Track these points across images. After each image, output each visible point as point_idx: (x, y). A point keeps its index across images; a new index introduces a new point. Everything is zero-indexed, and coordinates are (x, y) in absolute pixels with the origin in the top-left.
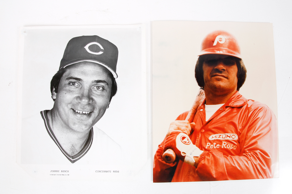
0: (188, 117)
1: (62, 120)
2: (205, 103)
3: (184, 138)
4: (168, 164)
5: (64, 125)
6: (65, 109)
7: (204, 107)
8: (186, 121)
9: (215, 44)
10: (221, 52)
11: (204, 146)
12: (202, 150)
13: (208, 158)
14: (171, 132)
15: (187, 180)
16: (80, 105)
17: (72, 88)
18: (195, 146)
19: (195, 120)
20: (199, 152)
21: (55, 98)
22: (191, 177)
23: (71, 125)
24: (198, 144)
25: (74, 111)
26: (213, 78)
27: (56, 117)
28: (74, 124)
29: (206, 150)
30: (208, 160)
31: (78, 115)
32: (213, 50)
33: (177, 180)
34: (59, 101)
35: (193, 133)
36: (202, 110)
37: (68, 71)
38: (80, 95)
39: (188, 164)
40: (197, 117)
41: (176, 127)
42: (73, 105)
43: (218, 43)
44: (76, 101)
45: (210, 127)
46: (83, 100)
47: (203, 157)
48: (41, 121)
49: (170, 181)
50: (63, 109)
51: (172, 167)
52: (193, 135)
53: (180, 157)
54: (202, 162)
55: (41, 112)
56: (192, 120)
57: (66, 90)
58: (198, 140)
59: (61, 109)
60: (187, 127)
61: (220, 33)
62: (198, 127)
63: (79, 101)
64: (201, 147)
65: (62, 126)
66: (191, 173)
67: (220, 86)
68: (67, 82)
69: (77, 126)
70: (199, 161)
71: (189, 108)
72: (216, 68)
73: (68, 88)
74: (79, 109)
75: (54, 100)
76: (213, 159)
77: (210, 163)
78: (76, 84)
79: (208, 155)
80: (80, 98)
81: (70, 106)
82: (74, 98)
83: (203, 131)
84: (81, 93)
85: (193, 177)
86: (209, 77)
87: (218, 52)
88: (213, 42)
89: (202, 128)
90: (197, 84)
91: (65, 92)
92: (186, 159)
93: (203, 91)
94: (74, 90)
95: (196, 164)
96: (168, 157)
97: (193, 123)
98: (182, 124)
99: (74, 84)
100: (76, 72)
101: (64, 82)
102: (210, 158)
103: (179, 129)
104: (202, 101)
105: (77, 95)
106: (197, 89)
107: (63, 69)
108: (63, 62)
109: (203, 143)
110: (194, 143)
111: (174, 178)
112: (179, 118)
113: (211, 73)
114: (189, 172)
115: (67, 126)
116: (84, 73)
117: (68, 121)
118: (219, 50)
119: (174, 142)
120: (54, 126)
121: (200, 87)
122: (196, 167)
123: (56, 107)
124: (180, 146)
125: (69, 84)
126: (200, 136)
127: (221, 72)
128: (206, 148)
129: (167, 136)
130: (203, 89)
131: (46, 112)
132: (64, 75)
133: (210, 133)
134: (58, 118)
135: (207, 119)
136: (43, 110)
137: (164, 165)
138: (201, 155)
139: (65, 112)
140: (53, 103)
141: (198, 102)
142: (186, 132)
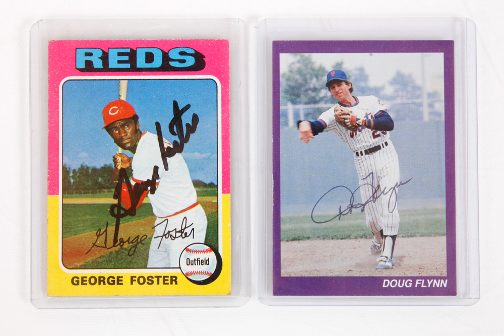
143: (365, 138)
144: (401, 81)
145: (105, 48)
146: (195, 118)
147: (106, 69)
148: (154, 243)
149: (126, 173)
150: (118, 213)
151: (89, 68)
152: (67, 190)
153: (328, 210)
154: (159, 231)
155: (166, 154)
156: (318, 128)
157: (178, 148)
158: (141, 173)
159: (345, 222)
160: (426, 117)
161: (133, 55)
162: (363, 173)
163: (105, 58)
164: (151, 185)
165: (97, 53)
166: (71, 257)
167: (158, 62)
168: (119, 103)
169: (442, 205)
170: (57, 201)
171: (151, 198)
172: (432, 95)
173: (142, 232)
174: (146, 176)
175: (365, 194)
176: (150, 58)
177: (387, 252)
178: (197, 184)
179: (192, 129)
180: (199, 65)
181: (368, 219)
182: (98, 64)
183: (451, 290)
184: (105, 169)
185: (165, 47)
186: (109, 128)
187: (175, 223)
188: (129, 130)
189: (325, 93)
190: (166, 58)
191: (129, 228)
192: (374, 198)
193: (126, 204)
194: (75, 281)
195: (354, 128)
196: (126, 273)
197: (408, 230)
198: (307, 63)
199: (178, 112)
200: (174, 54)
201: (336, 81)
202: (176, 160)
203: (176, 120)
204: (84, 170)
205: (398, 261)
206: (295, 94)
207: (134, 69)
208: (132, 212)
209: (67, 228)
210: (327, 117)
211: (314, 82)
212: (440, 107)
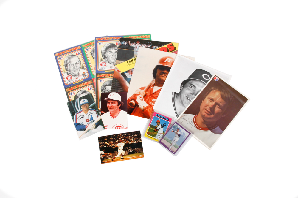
0: (145, 89)
1: (181, 99)
2: (154, 85)
3: (141, 97)
4: (131, 107)
5: (181, 102)
6: (184, 96)
7: (153, 86)
8: (144, 90)
9: (165, 62)
10: (167, 66)
11: (149, 103)
12: (148, 104)
13: (150, 108)
14: (136, 93)
15: (138, 116)
16: (191, 97)
17: (190, 88)
18: (145, 102)
19: (148, 91)
20: (146, 105)
21: (181, 89)
22: (140, 115)
23: (184, 103)
24: (147, 101)
25: (187, 98)
26: (161, 75)
27: (179, 97)
28: (185, 103)
29: (149, 105)
30: (149, 109)
31: (188, 100)
32: (164, 64)
33: (133, 115)
34: (183, 91)
35: (145, 96)
36: (152, 87)
37: (191, 81)
38: (192, 93)
39: (140, 109)
40: (149, 90)
41: (138, 92)
42: (188, 96)
43: (167, 61)
44: (190, 94)
45: (154, 95)
46: (193, 95)
47: (147, 108)
48: (171, 96)
49: (130, 114)
50: (183, 95)
51: (132, 108)
52: (145, 97)
53: (137, 105)
54: (147, 110)
55: (173, 92)
56: (146, 91)
57: (187, 88)
58: (147, 100)
59: (182, 95)
60: (143, 93)
61: (169, 57)
62: (149, 94)
63: (191, 95)
64: (148, 103)
65: (180, 102)
66: (140, 113)
67: (163, 79)
68: (189, 85)
69: (186, 104)
70: (145, 109)
71: (146, 85)
72: (163, 71)
73: (188, 88)
74: (190, 98)
75: (181, 90)
76: (152, 109)
77: (150, 111)
78: (193, 88)
79: (150, 107)
80: (192, 94)
81: (186, 95)
82: (190, 93)
83: (150, 96)
84: (194, 92)
85: (141, 115)
86: (159, 75)
87: (166, 65)
88: (165, 60)
89: (150, 95)
90: (153, 76)
91: (187, 89)
92: (140, 106)
93: (155, 80)
94: (191, 90)
95: (143, 110)
96: (131, 104)
97: (147, 92)
98: (141, 91)
99: (192, 87)
100: (194, 83)
101: (188, 84)
102: (151, 109)
103: (139, 93)
104: (153, 84)
105: (191, 92)
106: (152, 78)
107: (189, 79)
108: (191, 77)
109: (149, 102)
110: (145, 101)
111: (132, 113)
112: (141, 89)
113: (160, 73)
114: (140, 112)
115: (182, 102)
116: (198, 85)
117: (183, 101)
118: (167, 64)
119: (136, 98)
120: (176, 100)
121: (153, 78)
122: (143, 111)
123: (180, 93)
124: (138, 100)
125: (190, 86)
126: (148, 98)
127: (165, 74)
128: (150, 104)
129: (134, 95)
130: (155, 79)
131: (175, 93)
132: (189, 82)
133: (153, 98)
134: (179, 98)
135: (153, 92)
136: (174, 92)
137: (129, 106)
138: (147, 107)
139: (183, 96)
140: (180, 91)
141: (151, 84)
142: (142, 95)
143: (177, 136)
144: (184, 133)
145: (160, 114)
146: (166, 125)
147: (159, 117)
148: (157, 135)
149: (157, 127)
150: (154, 131)
151: (157, 116)
152: (150, 127)
153: (169, 139)
154: (158, 134)
155: (161, 127)
156: (174, 131)
157: (163, 127)
158: (158, 128)
159: (170, 141)
160: (184, 138)
161: (162, 116)
162: (174, 138)
163: (159, 116)
164: (159, 130)
165: (159, 115)
166: (148, 133)
167: (164, 118)
168: (159, 120)
169: (179, 146)
170: (149, 127)
171: (158, 131)
172: (186, 137)
173: (156, 134)
174: (159, 129)
175: (173, 140)
176: (164, 117)
177: (171, 146)
178: (163, 131)
179: (165, 126)
180: (168, 120)
181: (172, 142)
182: (158, 116)
183: (174, 154)
184: (155, 126)
185: (166, 117)
186: (157, 122)
187: (159, 134)
188: (159, 123)
189: (177, 129)
190: (165, 118)
191: (155, 133)
192: (174, 141)
193: (155, 130)
194: (147, 136)
195: (177, 134)
196: (153, 137)
197: (175, 146)
198: (177, 126)
199: (164, 124)
200: (166, 118)
201: (178, 129)
202: (162, 128)
203: (164, 125)
204: (153, 125)
205: (172, 148)
206: (174, 127)
207: (162, 118)
208: (156, 131)
209: (149, 130)
210: (175, 131)
211: (176, 128)
212: (185, 138)
